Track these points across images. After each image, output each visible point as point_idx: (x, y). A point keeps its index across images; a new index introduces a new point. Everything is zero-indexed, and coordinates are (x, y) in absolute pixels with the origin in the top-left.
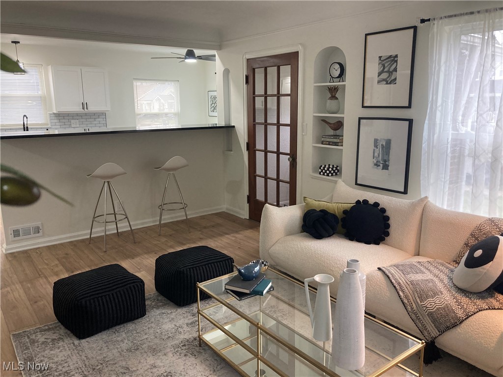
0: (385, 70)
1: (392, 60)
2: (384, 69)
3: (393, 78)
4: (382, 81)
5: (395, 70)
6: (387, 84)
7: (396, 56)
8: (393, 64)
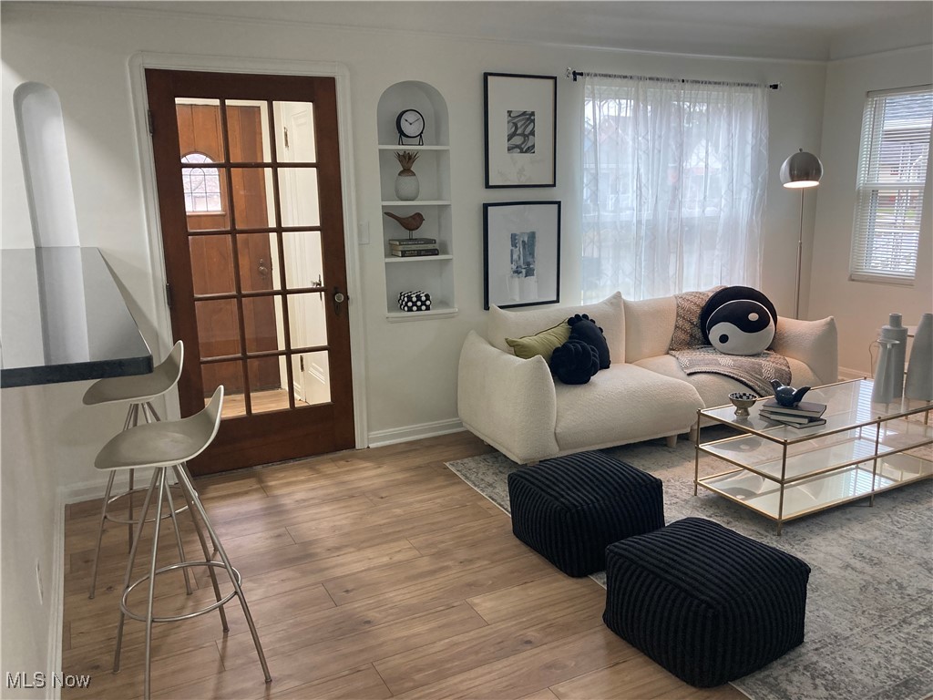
0: (519, 132)
1: (528, 119)
2: (516, 129)
3: (530, 144)
4: (513, 148)
5: (532, 133)
6: (522, 152)
7: (533, 114)
8: (529, 124)
